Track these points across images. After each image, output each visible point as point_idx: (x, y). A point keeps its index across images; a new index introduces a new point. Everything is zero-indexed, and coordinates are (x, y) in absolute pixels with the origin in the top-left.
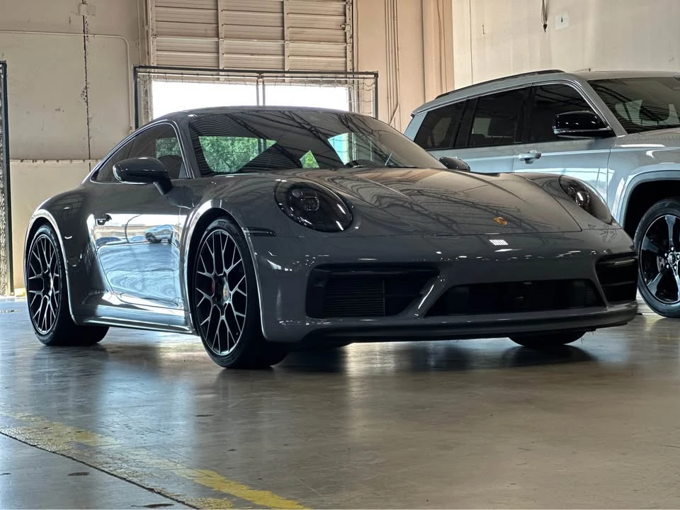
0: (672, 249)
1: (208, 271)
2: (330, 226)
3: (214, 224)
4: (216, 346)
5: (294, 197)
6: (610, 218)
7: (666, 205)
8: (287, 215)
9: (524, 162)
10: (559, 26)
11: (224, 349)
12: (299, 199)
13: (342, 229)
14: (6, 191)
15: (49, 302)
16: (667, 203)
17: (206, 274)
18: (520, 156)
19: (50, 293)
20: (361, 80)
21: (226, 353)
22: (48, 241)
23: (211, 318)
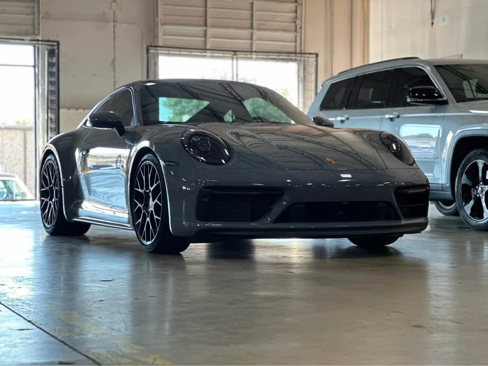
0: (481, 183)
1: (141, 189)
2: (217, 161)
3: (145, 157)
4: (144, 238)
5: (193, 141)
6: (412, 161)
7: (478, 153)
8: (189, 154)
9: (389, 120)
10: (441, 24)
11: (148, 240)
12: (197, 142)
13: (224, 163)
14: (57, 130)
15: (52, 206)
16: (479, 151)
17: (140, 190)
18: (387, 116)
19: (53, 201)
20: (306, 59)
21: (149, 243)
22: (52, 165)
23: (142, 220)
